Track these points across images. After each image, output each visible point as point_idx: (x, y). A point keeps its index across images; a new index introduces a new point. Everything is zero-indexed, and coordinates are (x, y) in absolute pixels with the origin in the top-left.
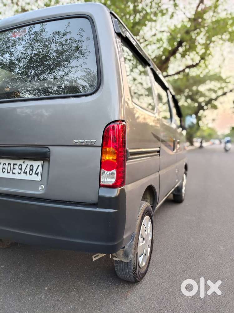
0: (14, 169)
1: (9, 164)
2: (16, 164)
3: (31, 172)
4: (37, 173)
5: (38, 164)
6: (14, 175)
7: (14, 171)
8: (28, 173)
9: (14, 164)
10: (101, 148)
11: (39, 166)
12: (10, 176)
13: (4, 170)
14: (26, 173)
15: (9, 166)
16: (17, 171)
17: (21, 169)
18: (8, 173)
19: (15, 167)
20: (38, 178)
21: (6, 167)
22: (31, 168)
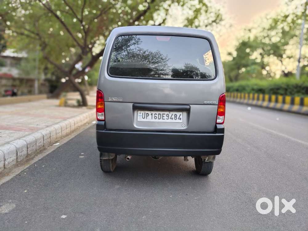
0: (163, 117)
1: (159, 114)
2: (164, 114)
3: (175, 118)
4: (180, 118)
5: (180, 114)
6: (163, 120)
7: (164, 118)
8: (173, 119)
9: (163, 114)
10: (217, 106)
11: (180, 115)
12: (161, 120)
13: (156, 118)
14: (172, 119)
15: (160, 115)
16: (165, 117)
17: (168, 117)
18: (159, 119)
19: (164, 115)
20: (181, 121)
21: (157, 116)
22: (176, 116)
